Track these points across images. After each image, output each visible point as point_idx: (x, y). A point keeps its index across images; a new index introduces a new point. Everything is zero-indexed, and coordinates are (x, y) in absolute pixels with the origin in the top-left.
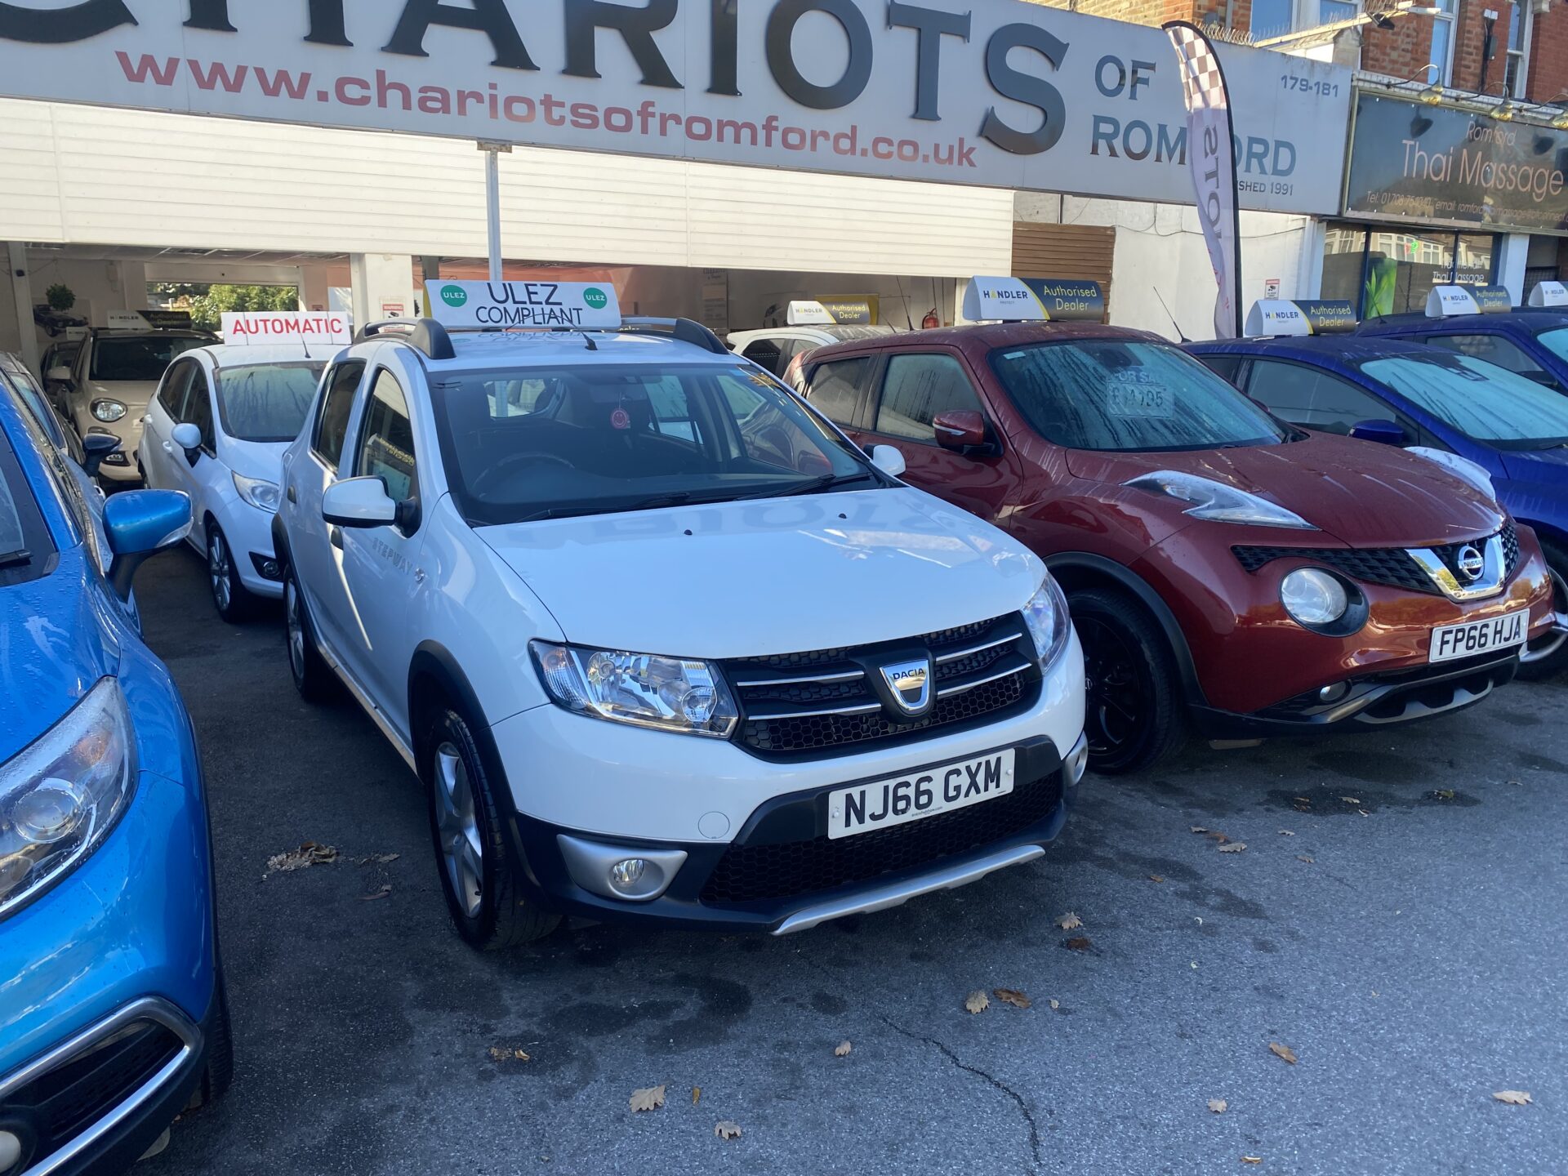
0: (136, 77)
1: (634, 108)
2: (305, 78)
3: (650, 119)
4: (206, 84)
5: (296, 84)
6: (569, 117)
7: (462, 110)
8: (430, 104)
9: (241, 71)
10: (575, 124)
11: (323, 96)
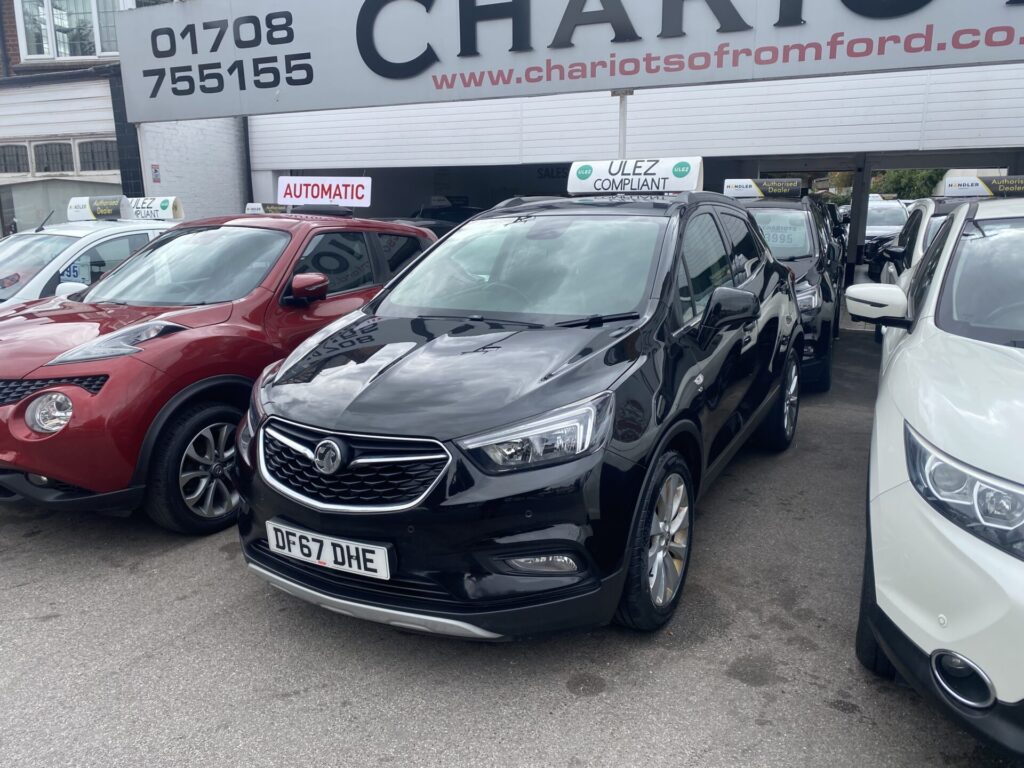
0: (439, 87)
1: (712, 50)
2: (511, 72)
3: (725, 56)
4: (467, 85)
5: (506, 76)
6: (662, 65)
7: (593, 74)
8: (575, 74)
9: (482, 74)
10: (667, 69)
11: (519, 80)
